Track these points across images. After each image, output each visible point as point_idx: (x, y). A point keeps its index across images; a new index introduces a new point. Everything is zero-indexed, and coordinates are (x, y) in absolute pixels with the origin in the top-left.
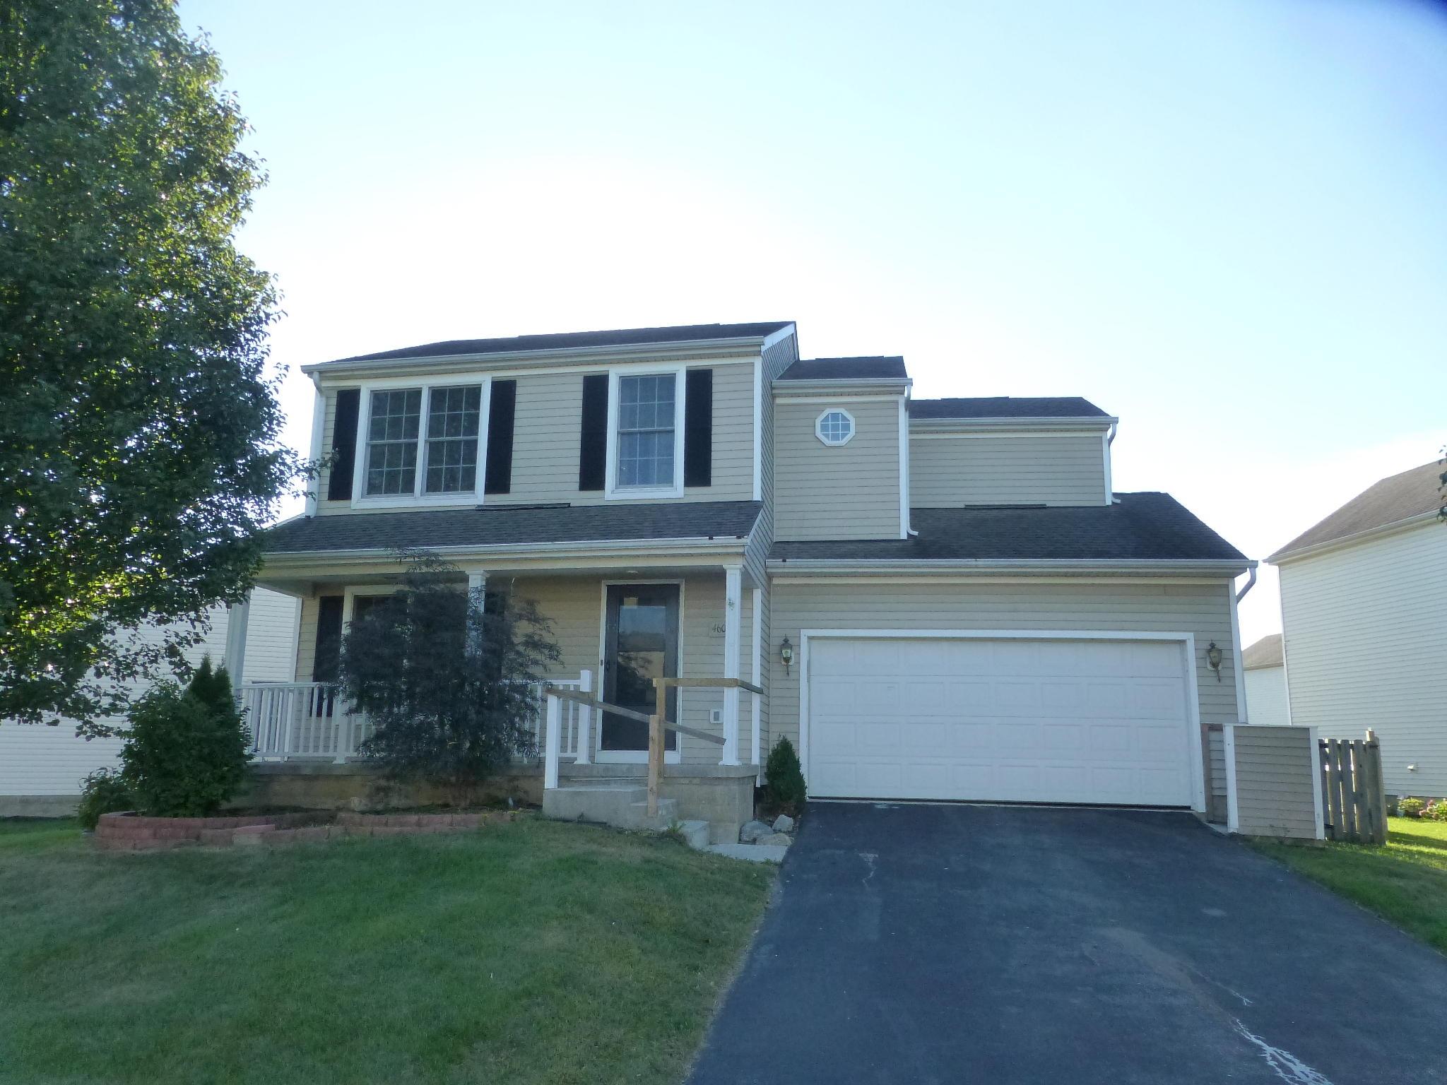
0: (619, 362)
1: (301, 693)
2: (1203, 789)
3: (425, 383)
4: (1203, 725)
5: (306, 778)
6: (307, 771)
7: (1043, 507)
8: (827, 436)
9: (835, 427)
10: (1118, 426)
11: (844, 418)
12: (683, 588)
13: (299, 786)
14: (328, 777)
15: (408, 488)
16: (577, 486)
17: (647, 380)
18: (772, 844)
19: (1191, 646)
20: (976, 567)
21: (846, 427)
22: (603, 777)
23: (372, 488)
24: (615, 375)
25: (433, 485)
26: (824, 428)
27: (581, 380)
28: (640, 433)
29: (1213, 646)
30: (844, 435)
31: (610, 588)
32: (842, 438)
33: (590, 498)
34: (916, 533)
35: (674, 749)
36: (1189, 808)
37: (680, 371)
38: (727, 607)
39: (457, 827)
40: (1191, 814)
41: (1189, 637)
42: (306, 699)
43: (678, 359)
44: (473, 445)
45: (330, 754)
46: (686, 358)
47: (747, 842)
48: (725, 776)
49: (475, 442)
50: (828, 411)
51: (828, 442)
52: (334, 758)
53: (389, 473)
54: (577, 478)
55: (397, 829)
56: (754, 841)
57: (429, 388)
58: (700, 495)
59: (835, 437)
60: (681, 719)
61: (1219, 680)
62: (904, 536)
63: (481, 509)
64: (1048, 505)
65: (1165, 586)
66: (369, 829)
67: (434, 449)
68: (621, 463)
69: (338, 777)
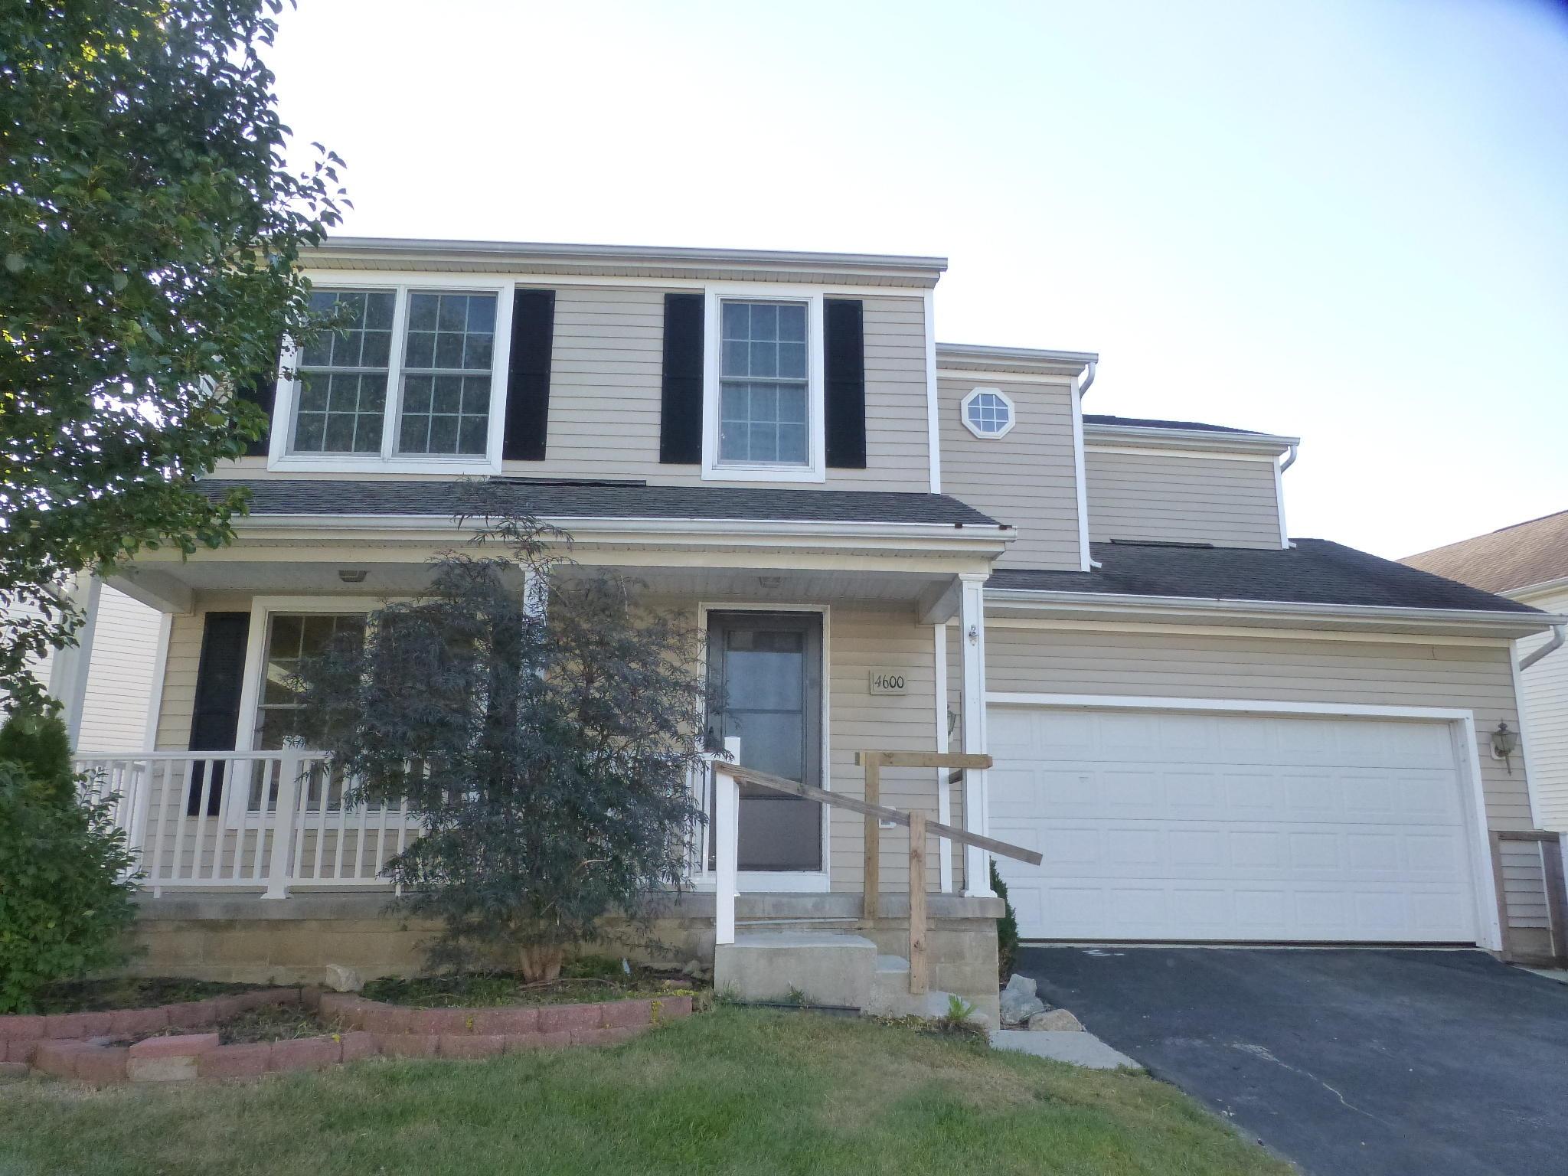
0: (720, 277)
1: (158, 776)
2: (1497, 921)
3: (402, 283)
4: (1491, 832)
5: (213, 926)
6: (211, 914)
7: (1208, 547)
8: (977, 424)
9: (988, 413)
10: (1299, 449)
11: (1000, 402)
12: (827, 619)
13: (192, 942)
14: (251, 924)
15: (370, 442)
16: (656, 456)
17: (764, 309)
18: (1058, 1029)
19: (1470, 726)
20: (1218, 610)
21: (1003, 414)
22: (771, 919)
23: (305, 440)
24: (714, 296)
25: (411, 441)
26: (973, 413)
27: (660, 299)
28: (755, 385)
29: (1503, 727)
30: (1000, 425)
31: (711, 614)
32: (998, 430)
33: (678, 475)
34: (1099, 565)
35: (820, 869)
36: (1473, 945)
37: (815, 299)
38: (967, 641)
39: (612, 1031)
40: (1480, 953)
41: (1465, 714)
42: (166, 783)
43: (811, 280)
44: (485, 383)
45: (256, 881)
46: (824, 280)
47: (1011, 1027)
48: (978, 915)
49: (487, 381)
50: (978, 391)
51: (980, 433)
52: (263, 890)
53: (333, 420)
54: (655, 444)
55: (497, 1039)
56: (1024, 1024)
57: (409, 290)
58: (848, 480)
59: (989, 427)
60: (829, 821)
61: (1510, 772)
62: (1086, 568)
63: (496, 481)
64: (1215, 544)
65: (1433, 647)
66: (433, 1039)
67: (414, 388)
68: (724, 428)
69: (276, 925)
